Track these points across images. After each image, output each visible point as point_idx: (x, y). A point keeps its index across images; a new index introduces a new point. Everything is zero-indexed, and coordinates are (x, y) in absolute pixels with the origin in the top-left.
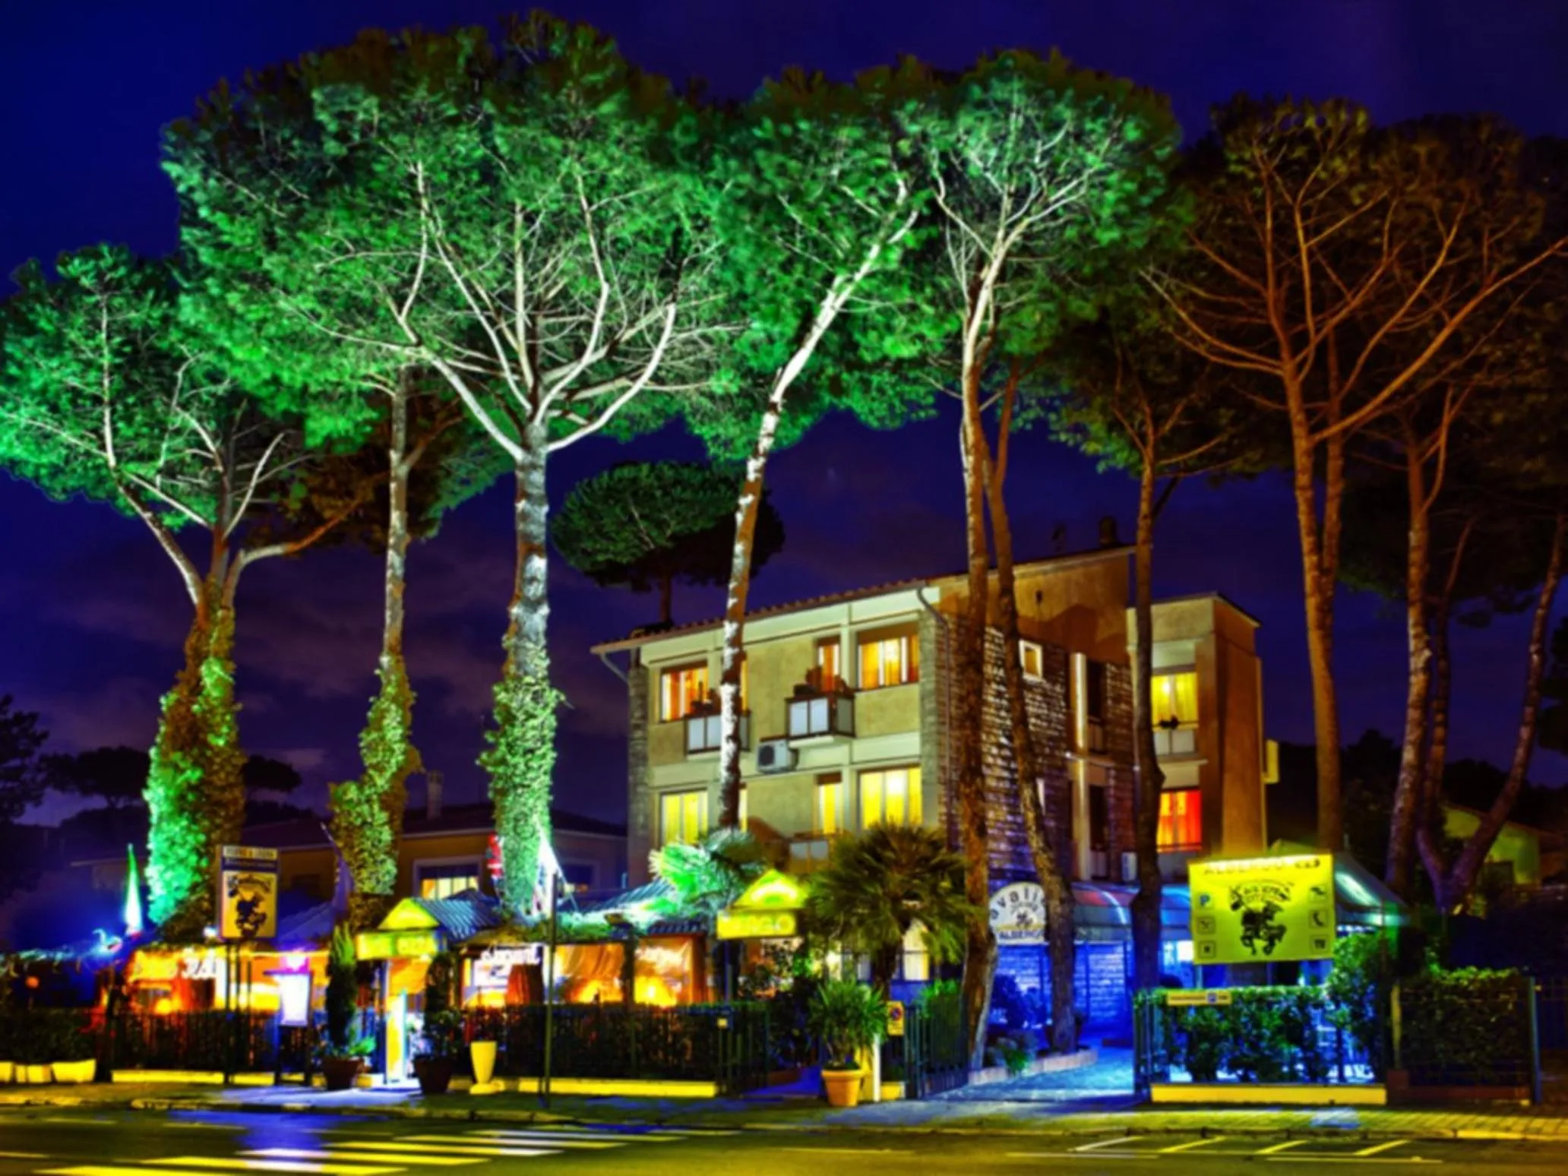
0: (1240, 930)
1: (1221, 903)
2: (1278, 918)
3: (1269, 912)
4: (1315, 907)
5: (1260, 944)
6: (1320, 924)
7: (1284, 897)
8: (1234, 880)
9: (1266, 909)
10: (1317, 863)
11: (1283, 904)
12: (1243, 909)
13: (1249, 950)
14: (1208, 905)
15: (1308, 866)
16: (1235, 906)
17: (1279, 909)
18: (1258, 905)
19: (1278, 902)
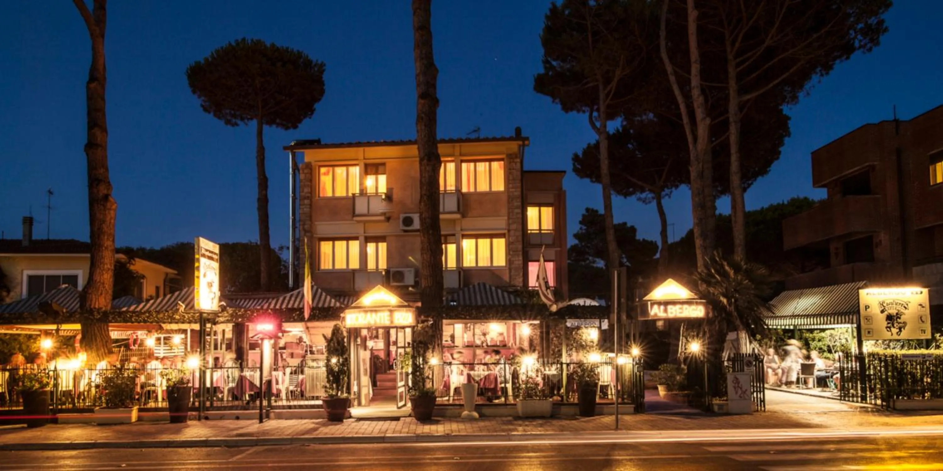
0: (885, 324)
1: (875, 310)
2: (903, 318)
3: (898, 315)
4: (921, 313)
5: (895, 331)
6: (923, 322)
7: (906, 308)
8: (881, 298)
9: (897, 314)
10: (921, 293)
11: (906, 311)
12: (886, 313)
13: (890, 333)
14: (868, 310)
15: (917, 293)
16: (882, 312)
17: (904, 314)
18: (893, 312)
19: (903, 310)
